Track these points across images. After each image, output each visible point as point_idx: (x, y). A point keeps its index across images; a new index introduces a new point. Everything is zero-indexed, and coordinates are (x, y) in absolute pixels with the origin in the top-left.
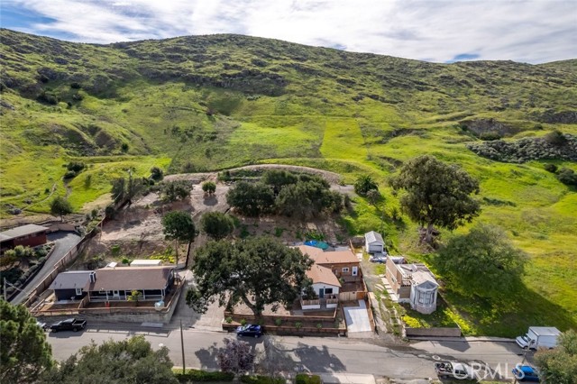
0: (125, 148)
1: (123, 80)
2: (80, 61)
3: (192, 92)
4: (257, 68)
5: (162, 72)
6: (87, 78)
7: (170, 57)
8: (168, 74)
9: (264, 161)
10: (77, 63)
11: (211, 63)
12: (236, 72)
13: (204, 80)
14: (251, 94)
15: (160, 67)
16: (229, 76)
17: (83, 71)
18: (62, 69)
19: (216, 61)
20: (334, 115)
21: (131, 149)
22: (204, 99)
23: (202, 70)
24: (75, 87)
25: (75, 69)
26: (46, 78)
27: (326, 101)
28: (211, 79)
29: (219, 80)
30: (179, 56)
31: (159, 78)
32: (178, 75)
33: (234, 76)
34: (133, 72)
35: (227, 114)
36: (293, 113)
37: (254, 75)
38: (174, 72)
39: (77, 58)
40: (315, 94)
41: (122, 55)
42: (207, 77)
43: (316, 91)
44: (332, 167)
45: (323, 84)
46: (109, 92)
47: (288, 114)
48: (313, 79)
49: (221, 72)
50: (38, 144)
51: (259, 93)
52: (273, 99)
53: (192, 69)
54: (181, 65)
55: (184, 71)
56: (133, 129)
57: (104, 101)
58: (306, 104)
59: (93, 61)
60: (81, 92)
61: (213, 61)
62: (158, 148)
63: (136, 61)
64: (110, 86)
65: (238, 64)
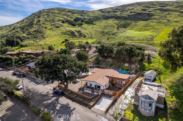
0: (85, 37)
1: (96, 19)
2: (87, 15)
3: (116, 21)
4: (143, 12)
5: (109, 16)
6: (86, 19)
7: (113, 11)
8: (111, 16)
9: (127, 42)
10: (86, 15)
11: (126, 12)
12: (134, 14)
13: (121, 17)
14: (137, 20)
15: (109, 15)
16: (131, 15)
17: (86, 17)
18: (81, 17)
19: (128, 11)
20: (171, 26)
21: (87, 37)
22: (119, 23)
23: (122, 14)
24: (82, 21)
25: (84, 17)
26: (77, 20)
27: (169, 21)
28: (124, 17)
29: (126, 17)
30: (116, 11)
31: (107, 18)
32: (114, 17)
33: (132, 15)
34: (100, 16)
35: (125, 28)
36: (151, 26)
37: (140, 14)
38: (113, 16)
39: (86, 14)
40: (165, 18)
41: (99, 12)
42: (123, 16)
43: (166, 17)
44: (155, 45)
45: (171, 14)
46: (91, 23)
47: (148, 26)
48: (167, 13)
49: (128, 14)
50: (63, 34)
51: (140, 20)
52: (145, 22)
53: (119, 14)
54: (116, 14)
55: (116, 15)
56: (91, 32)
57: (88, 25)
58: (158, 23)
59: (90, 15)
60: (83, 23)
61: (127, 11)
62: (94, 37)
63: (103, 14)
64: (92, 21)
65: (136, 11)
